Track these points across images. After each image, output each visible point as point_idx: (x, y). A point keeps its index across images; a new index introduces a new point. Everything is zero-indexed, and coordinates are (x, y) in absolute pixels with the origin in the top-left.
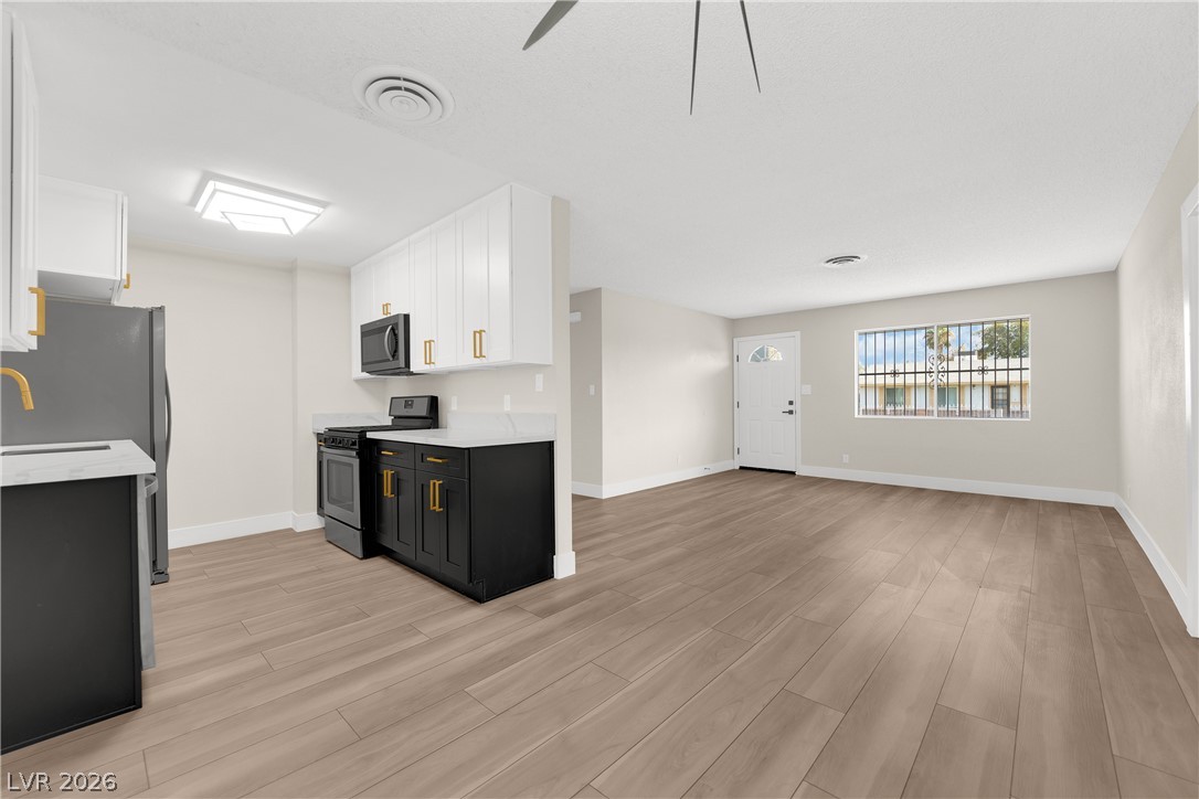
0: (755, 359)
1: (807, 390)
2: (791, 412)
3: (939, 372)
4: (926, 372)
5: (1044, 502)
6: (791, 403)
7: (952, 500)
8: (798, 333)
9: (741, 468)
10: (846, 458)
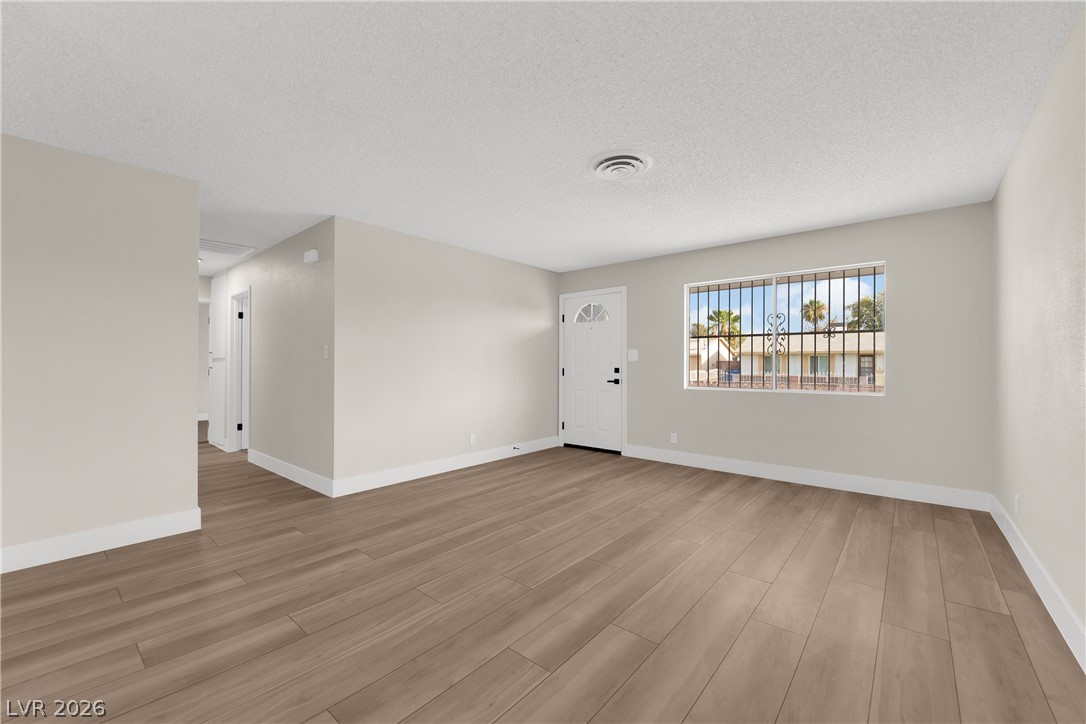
0: (581, 318)
1: (634, 355)
2: (617, 382)
3: (779, 334)
4: (764, 335)
5: (902, 502)
6: (617, 370)
7: (790, 494)
8: (624, 289)
9: (566, 445)
10: (674, 438)
